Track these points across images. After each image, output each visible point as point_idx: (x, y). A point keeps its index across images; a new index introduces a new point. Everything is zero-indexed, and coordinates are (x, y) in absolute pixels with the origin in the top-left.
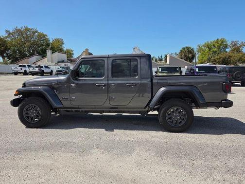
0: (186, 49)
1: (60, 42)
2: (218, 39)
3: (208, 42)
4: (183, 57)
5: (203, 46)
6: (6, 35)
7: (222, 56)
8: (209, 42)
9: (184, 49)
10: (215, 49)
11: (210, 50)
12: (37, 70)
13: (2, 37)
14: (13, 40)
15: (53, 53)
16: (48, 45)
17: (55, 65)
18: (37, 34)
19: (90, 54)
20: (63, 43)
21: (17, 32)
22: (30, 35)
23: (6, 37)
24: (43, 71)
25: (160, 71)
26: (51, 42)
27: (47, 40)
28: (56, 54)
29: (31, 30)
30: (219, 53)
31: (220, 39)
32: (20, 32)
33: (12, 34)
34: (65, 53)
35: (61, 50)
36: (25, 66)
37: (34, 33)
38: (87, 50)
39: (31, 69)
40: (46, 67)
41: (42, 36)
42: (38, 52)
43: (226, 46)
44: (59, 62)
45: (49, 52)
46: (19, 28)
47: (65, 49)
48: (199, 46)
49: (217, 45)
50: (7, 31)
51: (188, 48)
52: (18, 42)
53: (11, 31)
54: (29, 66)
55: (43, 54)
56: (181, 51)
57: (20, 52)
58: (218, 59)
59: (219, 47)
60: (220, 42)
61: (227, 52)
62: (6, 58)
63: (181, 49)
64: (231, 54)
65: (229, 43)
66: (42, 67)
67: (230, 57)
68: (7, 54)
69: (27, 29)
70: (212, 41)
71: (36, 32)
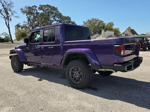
1: (111, 24)
20: (113, 25)
21: (88, 22)
23: (83, 25)
26: (106, 25)
27: (104, 24)
28: (107, 32)
29: (95, 19)
33: (86, 23)
34: (114, 31)
35: (111, 29)
37: (97, 21)
38: (130, 27)
41: (101, 22)
44: (108, 37)
45: (103, 31)
46: (90, 19)
47: (114, 29)
50: (84, 22)
55: (100, 33)
69: (93, 20)
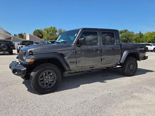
0: (37, 31)
2: (51, 27)
3: (46, 28)
7: (55, 37)
10: (51, 33)
11: (48, 33)
30: (53, 35)
43: (56, 31)
49: (51, 30)
51: (39, 31)
60: (53, 29)
61: (56, 35)
63: (34, 31)
65: (58, 29)
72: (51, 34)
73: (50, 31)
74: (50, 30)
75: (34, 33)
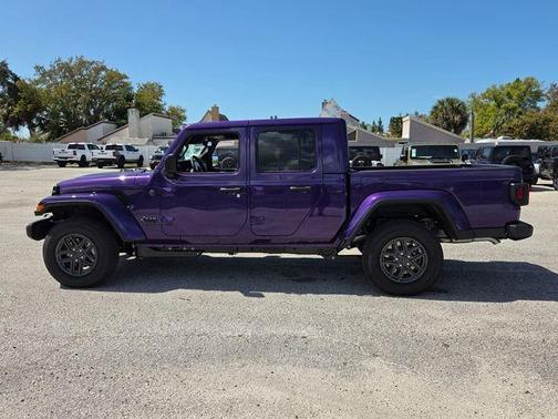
0: (446, 104)
1: (155, 90)
2: (518, 80)
3: (494, 87)
4: (440, 122)
5: (484, 96)
6: (37, 77)
7: (528, 119)
8: (498, 87)
9: (441, 103)
10: (512, 104)
11: (499, 106)
12: (109, 155)
13: (27, 82)
14: (52, 89)
15: (141, 116)
16: (129, 98)
17: (147, 144)
18: (103, 73)
19: (223, 118)
20: (161, 93)
21: (60, 69)
22: (90, 76)
23: (37, 82)
24: (123, 157)
25: (414, 155)
27: (126, 86)
28: (150, 118)
29: (91, 64)
30: (520, 113)
31: (522, 79)
32: (66, 70)
33: (50, 74)
34: (168, 116)
36: (82, 147)
37: (98, 71)
38: (216, 109)
39: (97, 154)
40: (130, 148)
41: (115, 78)
42: (107, 115)
43: (538, 96)
44: (155, 137)
45: (133, 115)
46: (65, 60)
47: (167, 108)
48: (473, 96)
49: (515, 94)
50: (38, 68)
51: (451, 102)
52: (64, 92)
53: (47, 68)
54: (91, 147)
55: (119, 118)
56: (436, 108)
57: (68, 115)
58: (518, 127)
59: (521, 98)
60: (524, 87)
61: (539, 110)
62: (37, 129)
63: (435, 103)
64: (550, 115)
65: (545, 88)
66: (120, 148)
67: (547, 121)
68: (39, 119)
69: (82, 64)
70: (504, 84)
71: (103, 68)
72: (510, 111)
73: (510, 97)
74: (508, 94)
75: (432, 113)
